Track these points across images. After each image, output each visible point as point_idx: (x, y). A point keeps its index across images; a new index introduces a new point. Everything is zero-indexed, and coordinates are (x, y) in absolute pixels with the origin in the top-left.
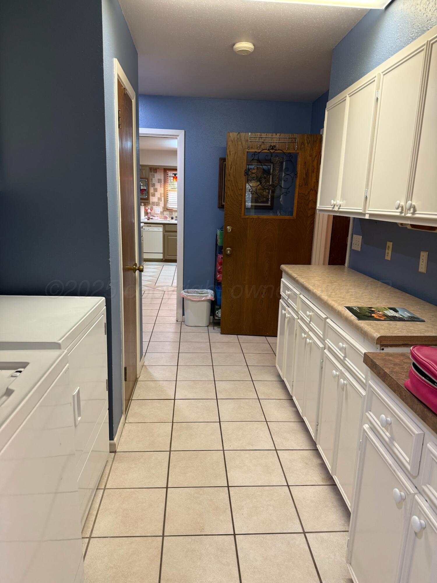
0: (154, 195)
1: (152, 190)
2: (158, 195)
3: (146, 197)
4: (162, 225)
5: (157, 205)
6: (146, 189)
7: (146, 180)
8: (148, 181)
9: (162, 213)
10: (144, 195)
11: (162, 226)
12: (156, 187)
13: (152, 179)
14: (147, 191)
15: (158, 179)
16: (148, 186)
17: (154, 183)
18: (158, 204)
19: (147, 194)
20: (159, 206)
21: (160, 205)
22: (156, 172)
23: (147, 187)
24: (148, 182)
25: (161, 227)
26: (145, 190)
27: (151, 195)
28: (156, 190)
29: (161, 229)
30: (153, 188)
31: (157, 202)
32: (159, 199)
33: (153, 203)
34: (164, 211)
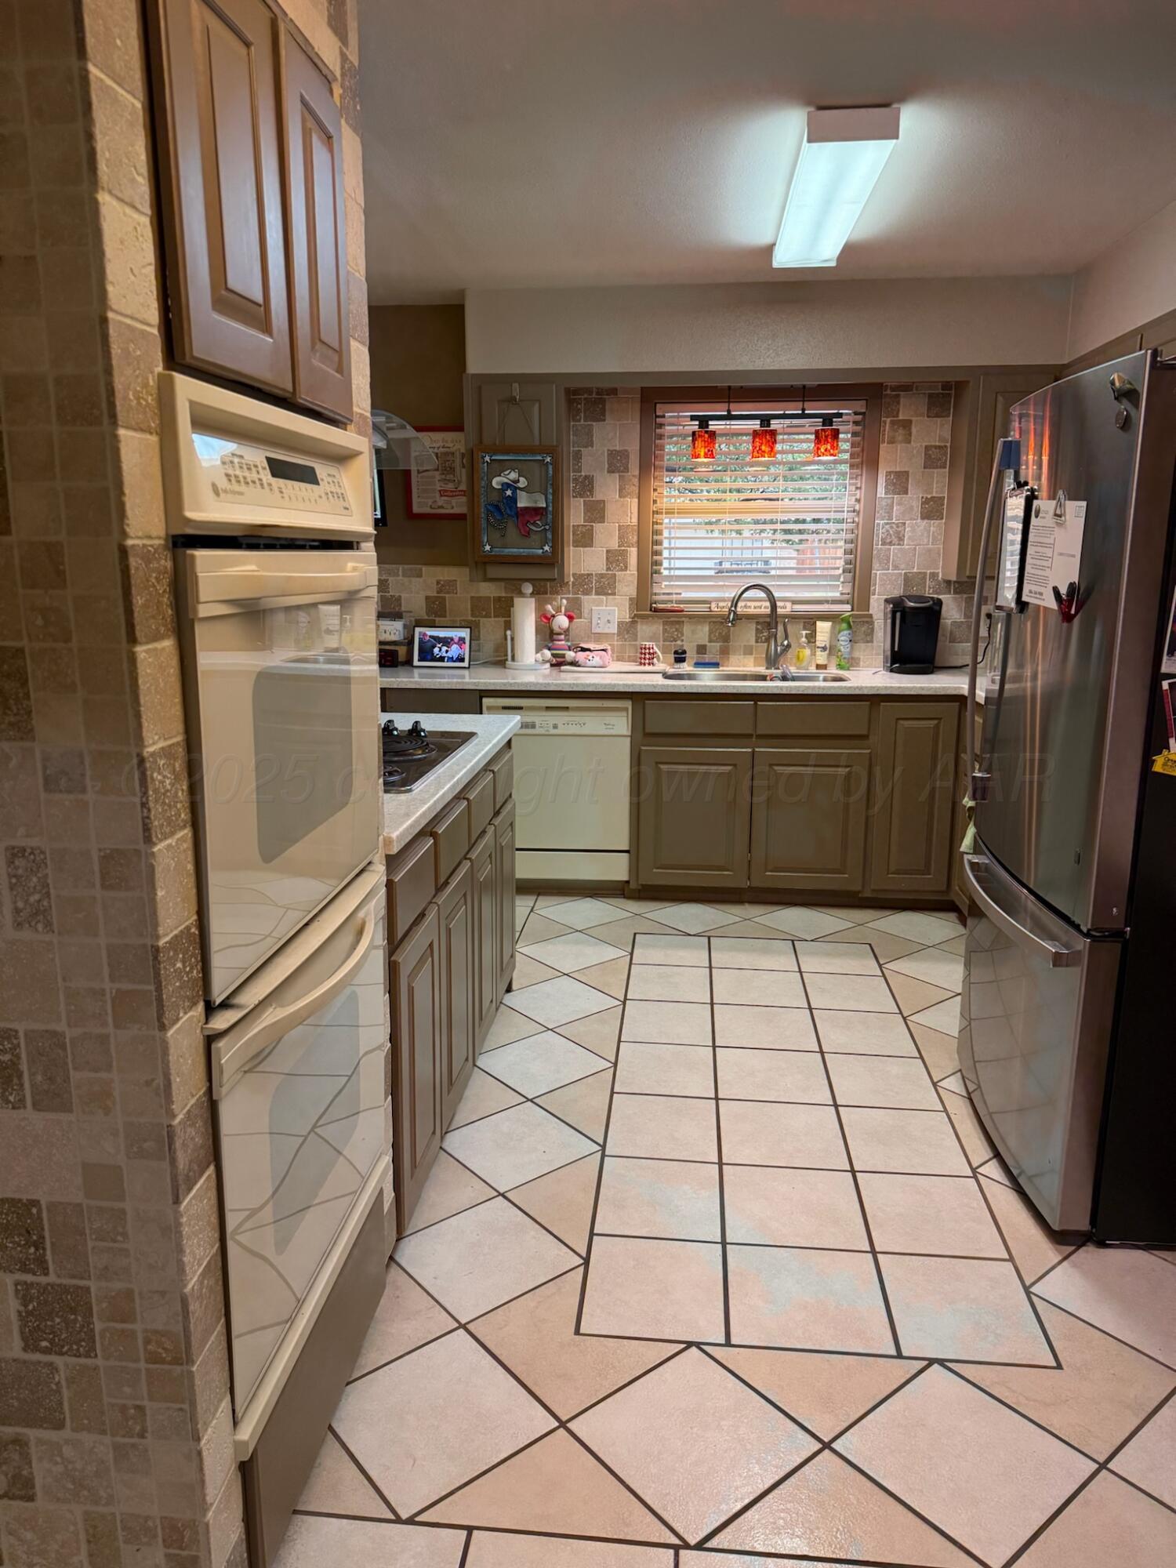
0: (586, 539)
1: (575, 514)
2: (607, 536)
3: (547, 548)
4: (628, 704)
5: (601, 591)
6: (545, 509)
7: (548, 459)
8: (555, 464)
9: (627, 629)
10: (535, 538)
11: (626, 709)
12: (598, 496)
13: (578, 456)
14: (550, 517)
15: (612, 454)
16: (554, 488)
17: (586, 477)
18: (605, 587)
19: (549, 536)
20: (614, 594)
21: (620, 587)
22: (600, 417)
23: (550, 497)
24: (555, 470)
25: (625, 714)
26: (537, 511)
27: (569, 537)
28: (597, 512)
29: (619, 723)
30: (582, 500)
31: (602, 576)
32: (615, 558)
33: (584, 583)
34: (635, 619)
